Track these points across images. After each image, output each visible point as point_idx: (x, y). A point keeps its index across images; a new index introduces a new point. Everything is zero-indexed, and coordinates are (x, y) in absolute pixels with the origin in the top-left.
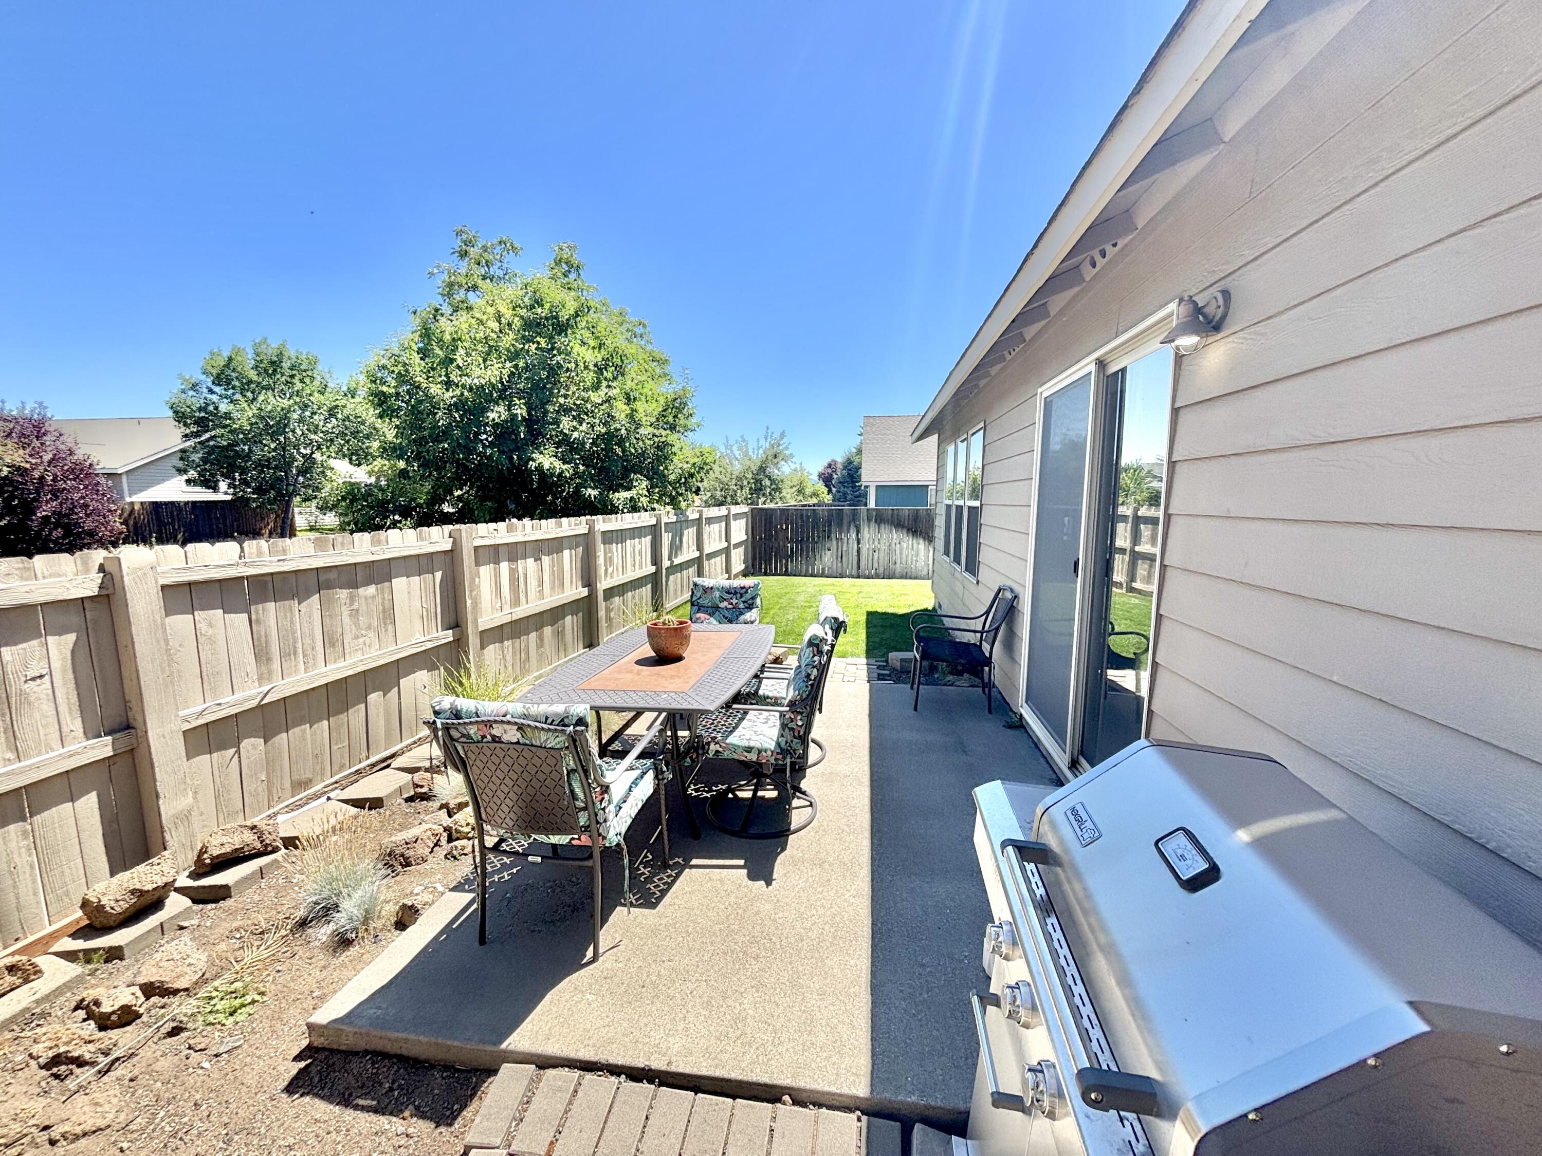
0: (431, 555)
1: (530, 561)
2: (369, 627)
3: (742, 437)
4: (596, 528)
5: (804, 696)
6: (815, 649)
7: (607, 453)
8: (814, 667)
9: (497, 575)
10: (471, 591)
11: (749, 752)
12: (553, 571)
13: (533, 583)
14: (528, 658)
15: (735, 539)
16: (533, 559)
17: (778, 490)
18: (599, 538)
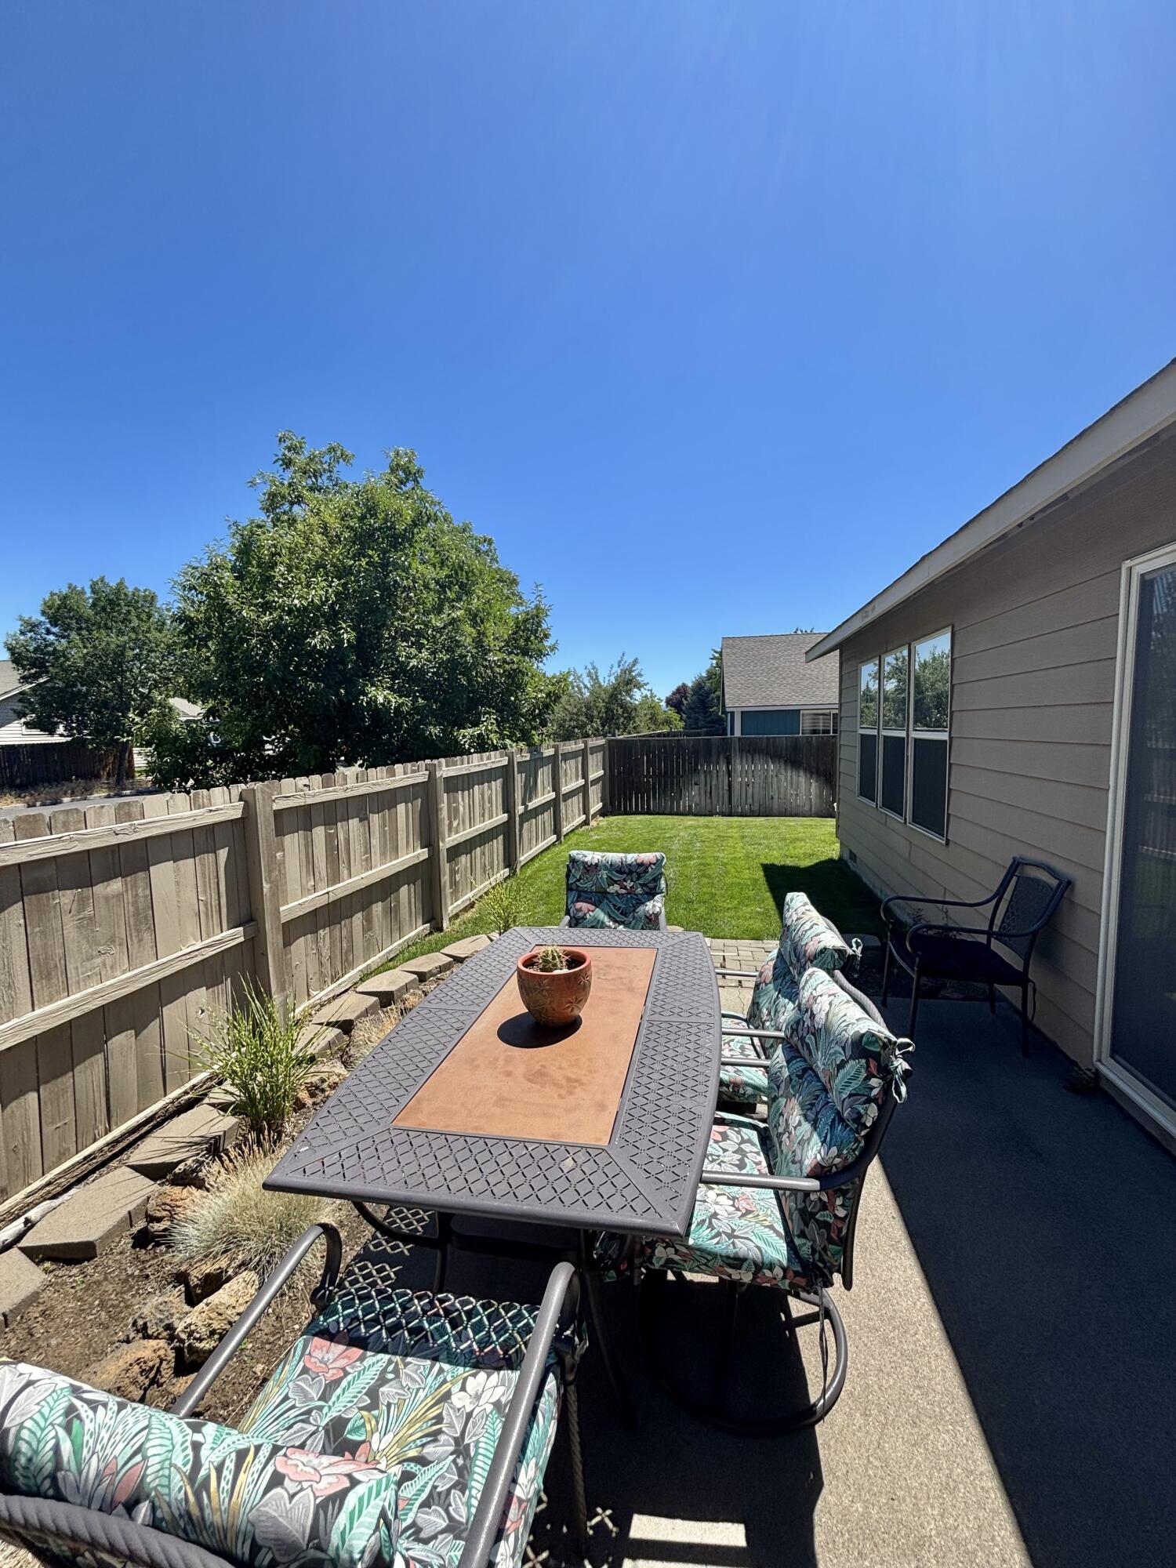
0: (211, 829)
1: (354, 823)
2: (112, 940)
3: (592, 664)
4: (438, 774)
5: (850, 1160)
6: (873, 1064)
7: (451, 684)
8: (869, 1101)
9: (309, 845)
10: (270, 872)
11: (738, 1267)
12: (385, 831)
13: (357, 848)
14: (351, 949)
15: (592, 776)
16: (356, 820)
17: (630, 718)
18: (441, 786)
